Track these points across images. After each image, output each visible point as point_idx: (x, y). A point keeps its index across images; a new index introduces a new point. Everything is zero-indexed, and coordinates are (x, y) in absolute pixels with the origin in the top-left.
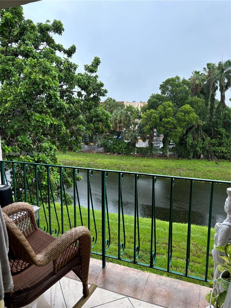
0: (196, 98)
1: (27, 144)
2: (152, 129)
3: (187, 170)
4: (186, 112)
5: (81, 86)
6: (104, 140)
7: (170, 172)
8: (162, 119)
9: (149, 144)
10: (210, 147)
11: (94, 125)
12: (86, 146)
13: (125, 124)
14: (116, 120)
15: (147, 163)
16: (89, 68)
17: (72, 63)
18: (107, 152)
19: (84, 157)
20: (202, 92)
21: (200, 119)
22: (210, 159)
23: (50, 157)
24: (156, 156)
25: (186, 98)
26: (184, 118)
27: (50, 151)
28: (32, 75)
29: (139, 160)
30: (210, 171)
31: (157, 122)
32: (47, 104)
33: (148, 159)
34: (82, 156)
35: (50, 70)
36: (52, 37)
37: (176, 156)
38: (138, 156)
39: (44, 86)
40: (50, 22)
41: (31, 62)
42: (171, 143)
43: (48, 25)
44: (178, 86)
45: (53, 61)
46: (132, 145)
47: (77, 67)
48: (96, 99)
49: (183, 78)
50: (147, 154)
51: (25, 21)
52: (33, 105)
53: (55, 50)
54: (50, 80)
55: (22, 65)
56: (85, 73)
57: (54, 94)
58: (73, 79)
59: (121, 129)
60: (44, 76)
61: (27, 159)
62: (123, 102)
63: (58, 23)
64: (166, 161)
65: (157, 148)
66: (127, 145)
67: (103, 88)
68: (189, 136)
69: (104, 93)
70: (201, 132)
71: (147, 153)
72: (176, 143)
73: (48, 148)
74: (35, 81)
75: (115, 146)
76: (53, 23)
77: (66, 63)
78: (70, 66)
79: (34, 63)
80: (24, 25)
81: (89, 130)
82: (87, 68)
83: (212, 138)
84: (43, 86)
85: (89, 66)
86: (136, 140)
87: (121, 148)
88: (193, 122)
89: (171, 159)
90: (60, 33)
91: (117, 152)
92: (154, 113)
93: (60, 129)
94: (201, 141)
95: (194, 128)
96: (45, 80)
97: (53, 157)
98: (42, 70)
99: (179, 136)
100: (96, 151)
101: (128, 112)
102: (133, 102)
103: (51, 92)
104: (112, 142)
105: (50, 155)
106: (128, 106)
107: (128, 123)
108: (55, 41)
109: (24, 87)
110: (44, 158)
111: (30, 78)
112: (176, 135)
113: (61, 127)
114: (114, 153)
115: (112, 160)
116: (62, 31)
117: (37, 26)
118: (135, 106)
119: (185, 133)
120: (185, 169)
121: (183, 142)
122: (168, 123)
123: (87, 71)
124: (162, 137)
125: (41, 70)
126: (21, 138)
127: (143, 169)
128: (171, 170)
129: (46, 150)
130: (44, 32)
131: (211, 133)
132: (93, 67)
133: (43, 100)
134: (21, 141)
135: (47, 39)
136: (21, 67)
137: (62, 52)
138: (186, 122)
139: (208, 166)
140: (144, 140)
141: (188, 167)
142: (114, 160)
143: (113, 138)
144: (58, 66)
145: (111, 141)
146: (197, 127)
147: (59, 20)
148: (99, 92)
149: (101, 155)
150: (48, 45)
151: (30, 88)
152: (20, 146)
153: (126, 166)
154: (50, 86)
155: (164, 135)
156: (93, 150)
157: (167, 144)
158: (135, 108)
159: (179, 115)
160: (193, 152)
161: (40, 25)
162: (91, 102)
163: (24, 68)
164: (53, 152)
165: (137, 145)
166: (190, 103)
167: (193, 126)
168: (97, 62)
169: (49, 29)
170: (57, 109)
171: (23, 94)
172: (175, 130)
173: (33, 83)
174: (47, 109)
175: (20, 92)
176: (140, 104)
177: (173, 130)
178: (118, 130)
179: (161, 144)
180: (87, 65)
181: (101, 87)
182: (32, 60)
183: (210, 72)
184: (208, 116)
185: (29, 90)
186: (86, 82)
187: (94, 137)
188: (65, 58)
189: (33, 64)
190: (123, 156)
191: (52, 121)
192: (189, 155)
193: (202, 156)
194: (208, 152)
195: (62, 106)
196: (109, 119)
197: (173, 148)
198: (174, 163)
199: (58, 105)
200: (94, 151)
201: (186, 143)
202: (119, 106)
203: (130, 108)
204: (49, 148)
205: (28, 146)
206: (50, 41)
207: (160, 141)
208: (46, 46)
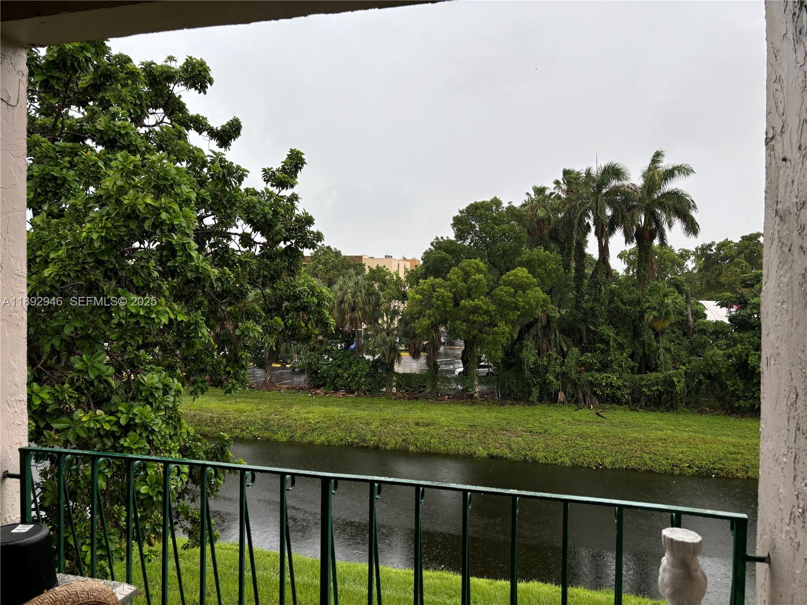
0: (540, 252)
1: (99, 378)
2: (434, 327)
3: (525, 434)
4: (518, 286)
5: (255, 221)
6: (310, 355)
7: (483, 440)
8: (459, 301)
9: (428, 364)
10: (580, 372)
11: (283, 319)
12: (260, 372)
13: (366, 312)
14: (342, 302)
15: (424, 415)
16: (274, 177)
17: (234, 165)
18: (318, 387)
19: (251, 403)
20: (554, 238)
21: (552, 302)
22: (583, 403)
23: (163, 413)
24: (447, 397)
25: (517, 252)
26: (513, 300)
27: (164, 395)
28: (126, 194)
29: (402, 408)
30: (582, 436)
31: (448, 309)
32: (160, 269)
33: (425, 403)
34: (247, 400)
35: (174, 182)
36: (180, 96)
37: (498, 396)
38: (400, 398)
39: (156, 223)
40: (175, 61)
41: (125, 162)
42: (482, 362)
43: (170, 67)
44: (497, 221)
45: (183, 157)
46: (385, 366)
47: (246, 176)
48: (292, 254)
49: (509, 203)
50: (424, 391)
51: (110, 56)
52: (122, 271)
53: (188, 128)
54: (175, 208)
55: (99, 167)
56: (266, 189)
57: (184, 244)
58: (234, 204)
59: (354, 325)
60: (157, 198)
61: (94, 420)
62: (360, 258)
63: (197, 65)
64: (471, 409)
65: (449, 376)
66: (371, 367)
67: (313, 228)
68: (527, 346)
69: (315, 241)
70: (555, 335)
71: (422, 389)
72: (497, 363)
73: (157, 389)
74: (134, 211)
75: (340, 371)
76: (185, 64)
77: (217, 163)
78: (228, 171)
79: (132, 165)
80: (109, 67)
81: (270, 333)
82: (269, 176)
83: (583, 351)
84: (153, 223)
85: (275, 170)
86: (395, 354)
87: (355, 375)
88: (537, 312)
89: (486, 403)
90: (203, 89)
91: (345, 387)
92: (441, 286)
93: (193, 335)
94: (556, 359)
95: (539, 325)
96: (159, 210)
97: (170, 412)
98: (153, 184)
99: (502, 345)
100: (287, 384)
101: (373, 284)
102: (386, 256)
103: (174, 239)
104: (331, 360)
105: (163, 408)
106: (374, 268)
107: (374, 310)
108: (187, 107)
109: (100, 226)
110: (145, 418)
111: (118, 202)
112: (495, 343)
113: (195, 329)
114: (336, 390)
115: (330, 409)
116: (208, 85)
117: (141, 68)
118: (393, 270)
119: (516, 336)
120: (522, 431)
121: (513, 361)
122: (476, 310)
123: (269, 183)
124: (461, 346)
125: (150, 183)
126: (82, 360)
127: (413, 433)
128: (485, 433)
129: (152, 395)
130: (161, 83)
131: (581, 338)
132: (286, 173)
133: (150, 257)
134: (80, 371)
135: (168, 101)
136: (93, 172)
137: (205, 133)
138: (518, 310)
139: (578, 421)
140: (415, 355)
141: (527, 426)
142: (337, 409)
143: (333, 350)
144: (194, 170)
145: (328, 358)
146: (544, 322)
147: (201, 59)
148: (302, 237)
149: (301, 396)
150: (169, 117)
151: (116, 227)
152: (77, 384)
153: (368, 424)
154: (173, 225)
155: (465, 343)
156: (277, 382)
157: (474, 364)
158: (392, 272)
159: (502, 291)
160: (538, 386)
161: (149, 68)
162: (278, 260)
163: (102, 175)
164: (172, 399)
165: (398, 369)
166: (525, 263)
167: (536, 320)
168: (295, 162)
169: (174, 77)
170: (189, 281)
171: (97, 245)
172: (494, 329)
173: (126, 214)
174: (159, 282)
175: (87, 238)
176: (402, 264)
177: (487, 329)
178: (347, 328)
179: (458, 365)
180: (269, 169)
181: (306, 225)
182: (127, 158)
183: (571, 191)
184: (571, 295)
185: (113, 234)
186: (268, 213)
187: (283, 347)
188: (214, 153)
189: (131, 168)
190: (359, 398)
191: (173, 314)
192: (530, 393)
193: (561, 396)
194: (575, 385)
195: (201, 273)
196: (327, 303)
197: (488, 374)
198: (494, 414)
199: (191, 271)
200: (281, 384)
201: (521, 362)
202: (350, 266)
203: (378, 274)
204: (161, 386)
205: (102, 383)
206: (174, 107)
207: (456, 357)
208: (164, 117)
